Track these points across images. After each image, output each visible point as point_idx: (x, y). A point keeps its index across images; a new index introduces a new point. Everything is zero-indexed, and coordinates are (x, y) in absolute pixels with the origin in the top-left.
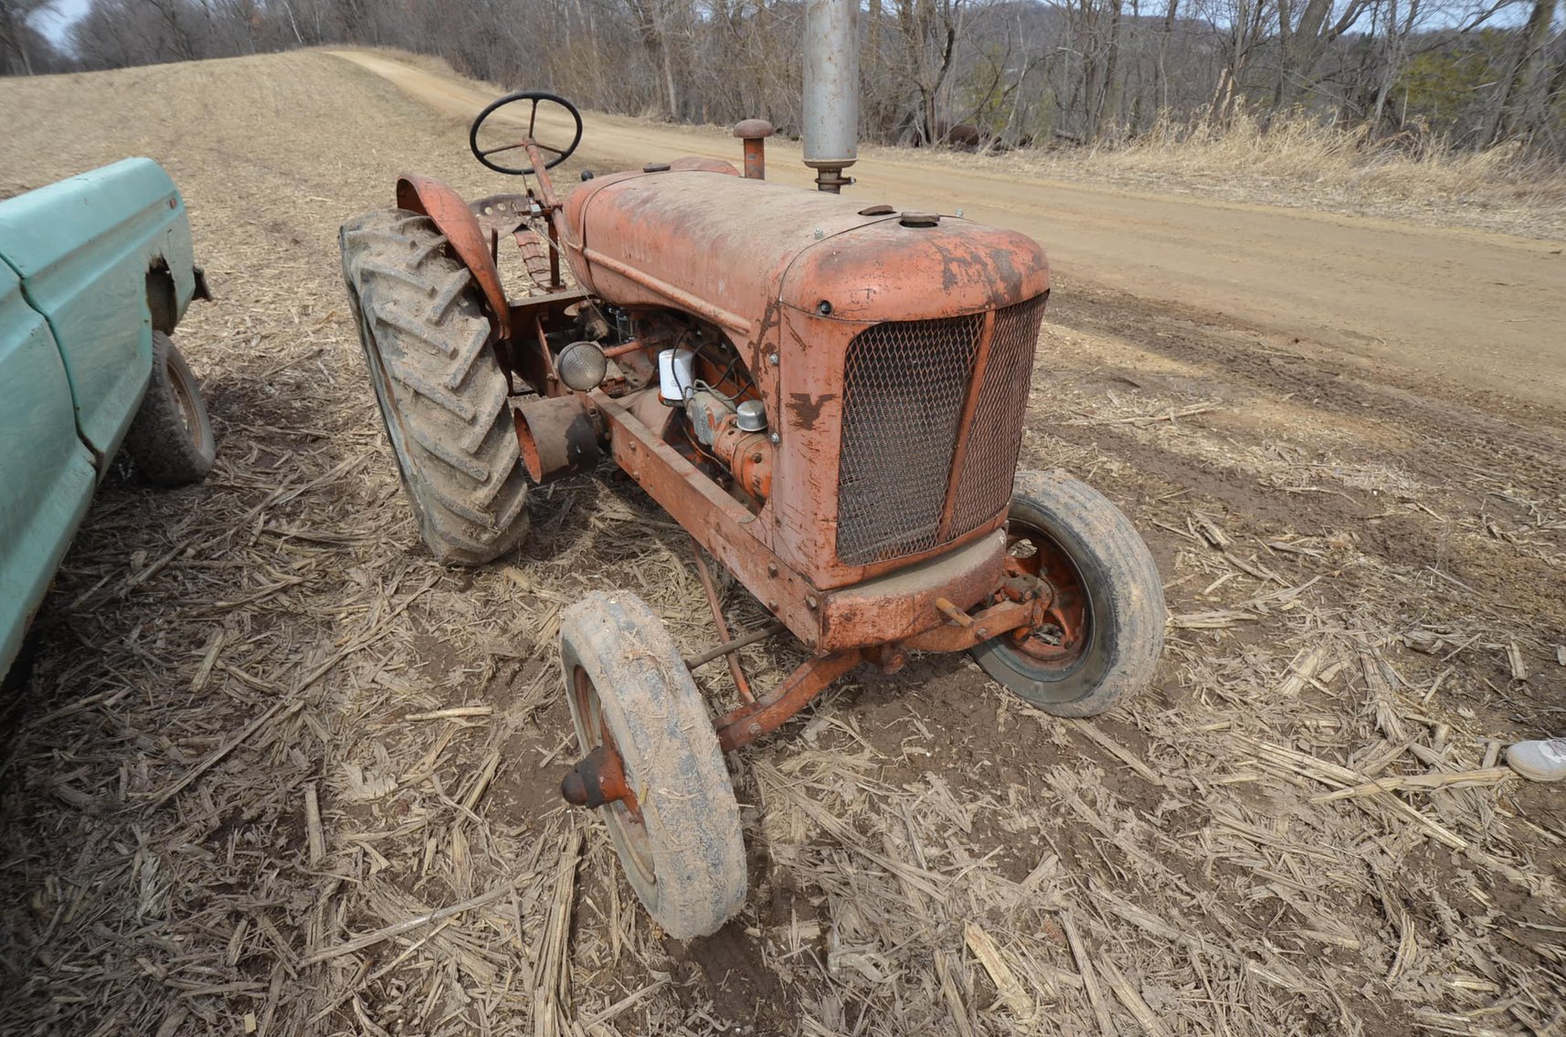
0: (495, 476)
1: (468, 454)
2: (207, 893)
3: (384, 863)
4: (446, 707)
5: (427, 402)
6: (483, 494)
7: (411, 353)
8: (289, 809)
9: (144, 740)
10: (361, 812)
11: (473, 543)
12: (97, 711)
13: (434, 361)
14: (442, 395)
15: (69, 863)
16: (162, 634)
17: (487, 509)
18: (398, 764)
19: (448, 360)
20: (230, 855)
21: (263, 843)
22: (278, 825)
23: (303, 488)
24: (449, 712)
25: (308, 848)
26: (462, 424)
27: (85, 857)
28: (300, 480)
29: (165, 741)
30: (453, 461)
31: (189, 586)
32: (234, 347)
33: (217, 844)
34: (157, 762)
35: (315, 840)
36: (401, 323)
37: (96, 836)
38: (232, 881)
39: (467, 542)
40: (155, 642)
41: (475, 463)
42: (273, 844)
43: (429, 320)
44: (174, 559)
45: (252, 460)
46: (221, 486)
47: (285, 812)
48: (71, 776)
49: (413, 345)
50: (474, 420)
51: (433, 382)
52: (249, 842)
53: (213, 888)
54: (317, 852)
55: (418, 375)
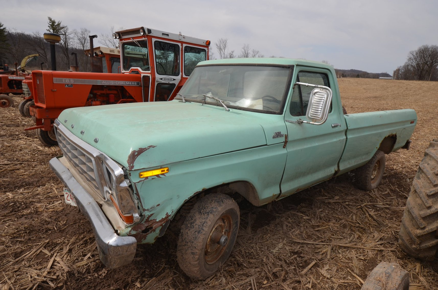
0: (427, 229)
1: (421, 216)
2: (283, 259)
3: (310, 287)
4: (359, 276)
5: (417, 195)
6: (419, 232)
7: (422, 179)
8: (308, 261)
9: (302, 229)
10: (318, 275)
11: (409, 246)
12: (301, 217)
13: (428, 185)
14: (423, 195)
15: (273, 235)
16: (324, 214)
17: (418, 237)
18: (335, 275)
19: (432, 186)
20: (292, 258)
21: (298, 262)
22: (304, 262)
24: (359, 278)
25: (303, 270)
26: (424, 207)
27: (276, 237)
29: (305, 232)
30: (414, 216)
32: (412, 165)
33: (292, 254)
34: (300, 233)
35: (305, 270)
36: (425, 170)
37: (280, 235)
38: (288, 262)
39: (407, 243)
40: (322, 214)
41: (422, 221)
42: (299, 264)
43: (434, 173)
44: (342, 202)
47: (307, 261)
48: (287, 224)
49: (424, 178)
50: (429, 208)
51: (423, 190)
52: (297, 259)
53: (284, 260)
54: (303, 272)
55: (420, 186)
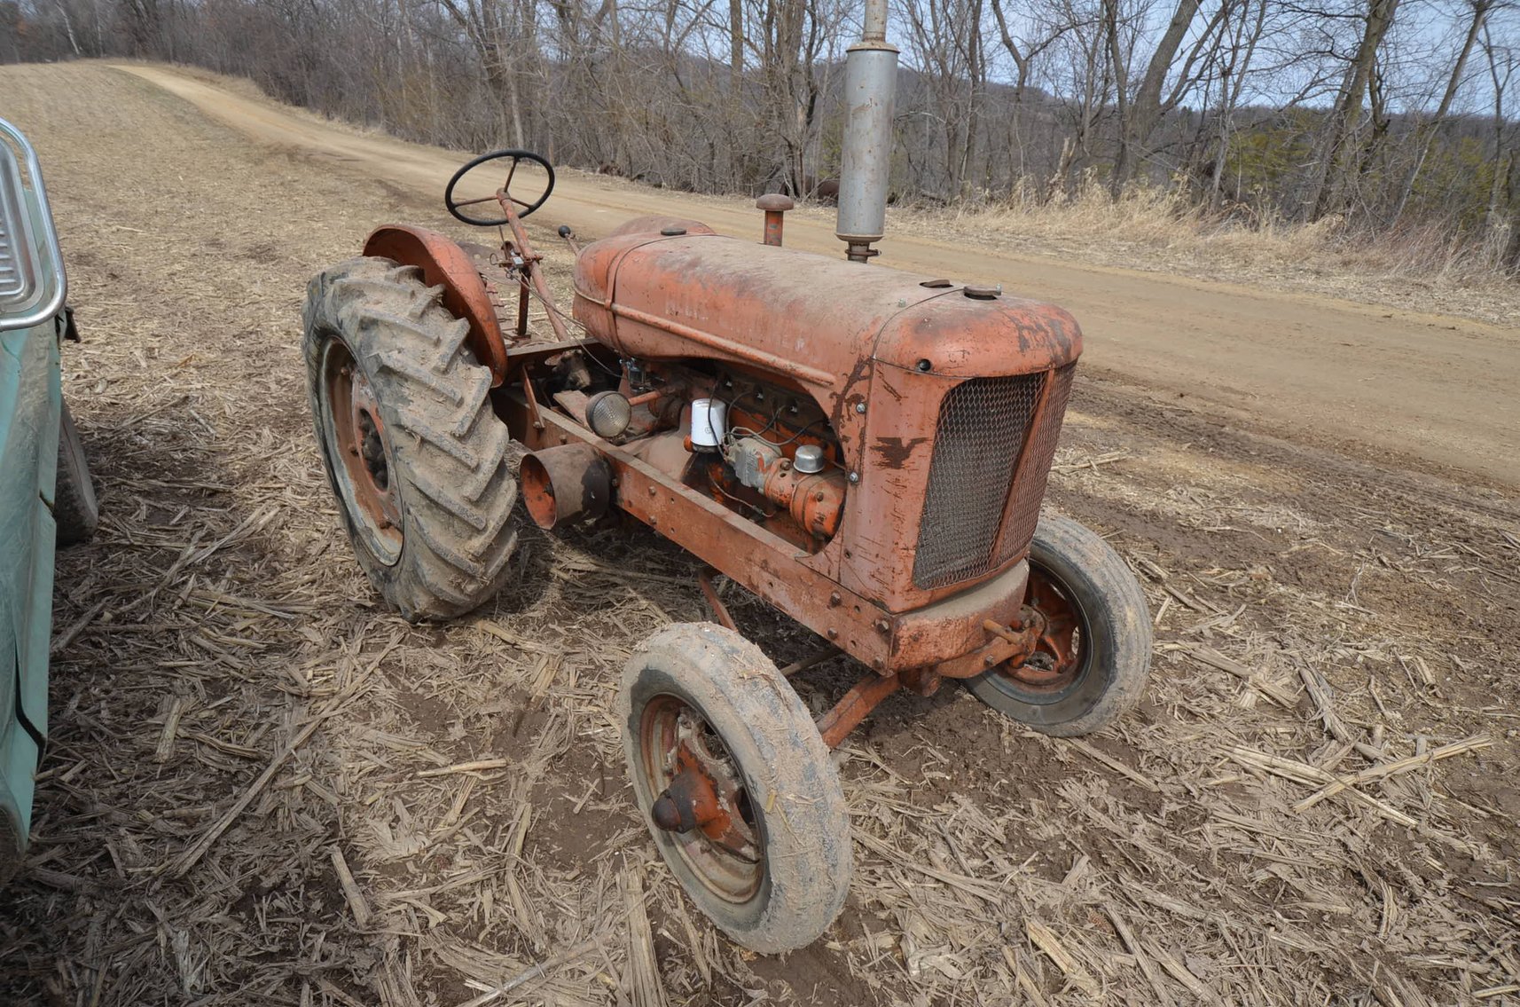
0: (492, 524)
1: (470, 501)
2: (250, 964)
3: (441, 917)
4: (458, 761)
5: (431, 449)
6: (478, 543)
7: (417, 400)
8: (316, 873)
9: (118, 816)
10: (395, 871)
11: (457, 594)
12: (51, 787)
13: (440, 408)
14: (448, 443)
15: (76, 949)
16: (103, 704)
17: (477, 558)
18: (421, 820)
19: (453, 408)
20: (263, 924)
21: (296, 908)
22: (307, 890)
23: (216, 545)
24: (464, 766)
25: (350, 910)
26: (466, 471)
27: (93, 937)
28: (210, 536)
29: (147, 815)
30: (455, 509)
31: (118, 652)
32: (77, 392)
33: (243, 915)
34: (143, 836)
35: (356, 900)
36: (410, 371)
37: (99, 917)
38: (275, 949)
39: (451, 593)
40: (99, 712)
41: (474, 511)
42: (307, 910)
43: (436, 369)
44: (90, 624)
45: (143, 517)
46: (118, 545)
47: (312, 876)
48: (44, 858)
49: (420, 393)
50: (477, 468)
51: (438, 429)
52: (279, 910)
53: (253, 958)
54: (362, 913)
55: (425, 422)
